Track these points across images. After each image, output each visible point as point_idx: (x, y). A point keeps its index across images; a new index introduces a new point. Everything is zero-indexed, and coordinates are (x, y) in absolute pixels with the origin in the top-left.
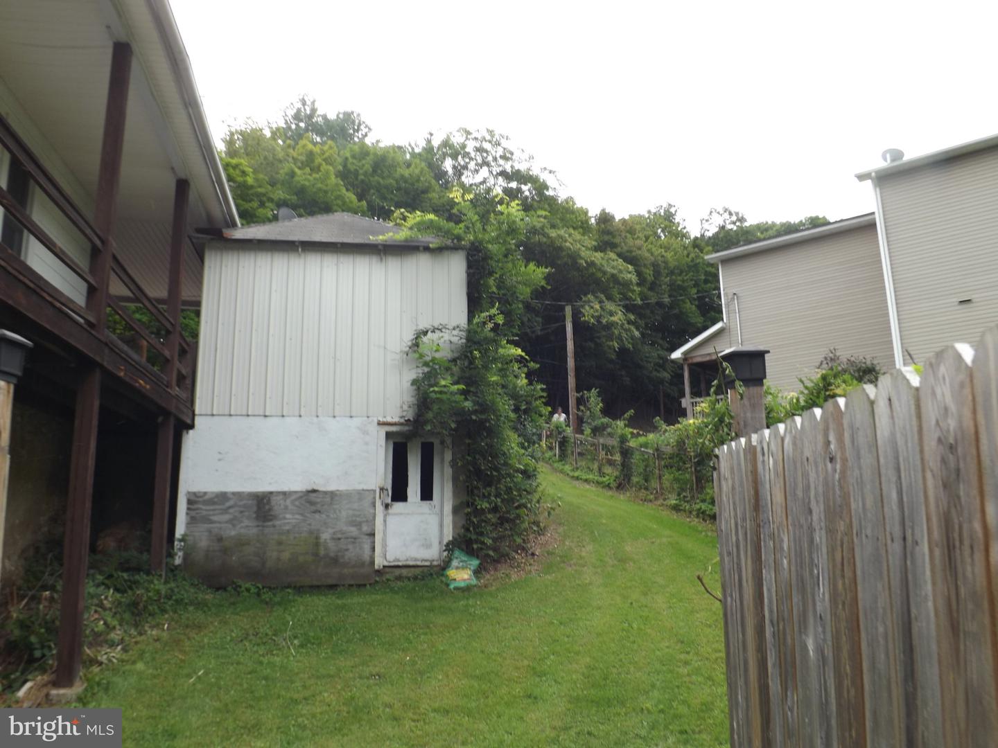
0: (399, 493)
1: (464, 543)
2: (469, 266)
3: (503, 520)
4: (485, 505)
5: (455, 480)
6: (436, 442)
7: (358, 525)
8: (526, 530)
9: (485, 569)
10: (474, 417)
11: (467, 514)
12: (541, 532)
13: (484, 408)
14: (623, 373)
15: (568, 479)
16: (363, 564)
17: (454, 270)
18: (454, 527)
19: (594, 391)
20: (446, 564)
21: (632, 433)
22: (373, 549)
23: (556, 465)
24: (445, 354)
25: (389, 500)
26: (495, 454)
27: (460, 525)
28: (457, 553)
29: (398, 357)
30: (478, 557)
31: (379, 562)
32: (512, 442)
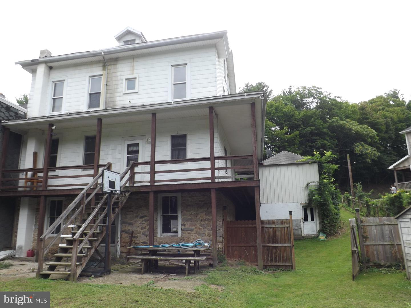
0: (306, 219)
1: (322, 230)
2: (319, 167)
3: (331, 225)
4: (327, 222)
5: (319, 216)
6: (314, 208)
7: (297, 226)
8: (337, 228)
9: (328, 237)
10: (323, 203)
11: (322, 224)
12: (342, 228)
13: (325, 200)
14: (376, 167)
15: (351, 213)
16: (299, 235)
17: (315, 168)
18: (320, 227)
19: (359, 183)
20: (318, 235)
21: (370, 200)
22: (301, 232)
23: (347, 208)
24: (315, 188)
25: (304, 221)
26: (328, 210)
27: (321, 227)
28: (321, 233)
29: (303, 189)
30: (326, 234)
31: (303, 235)
32: (332, 207)
